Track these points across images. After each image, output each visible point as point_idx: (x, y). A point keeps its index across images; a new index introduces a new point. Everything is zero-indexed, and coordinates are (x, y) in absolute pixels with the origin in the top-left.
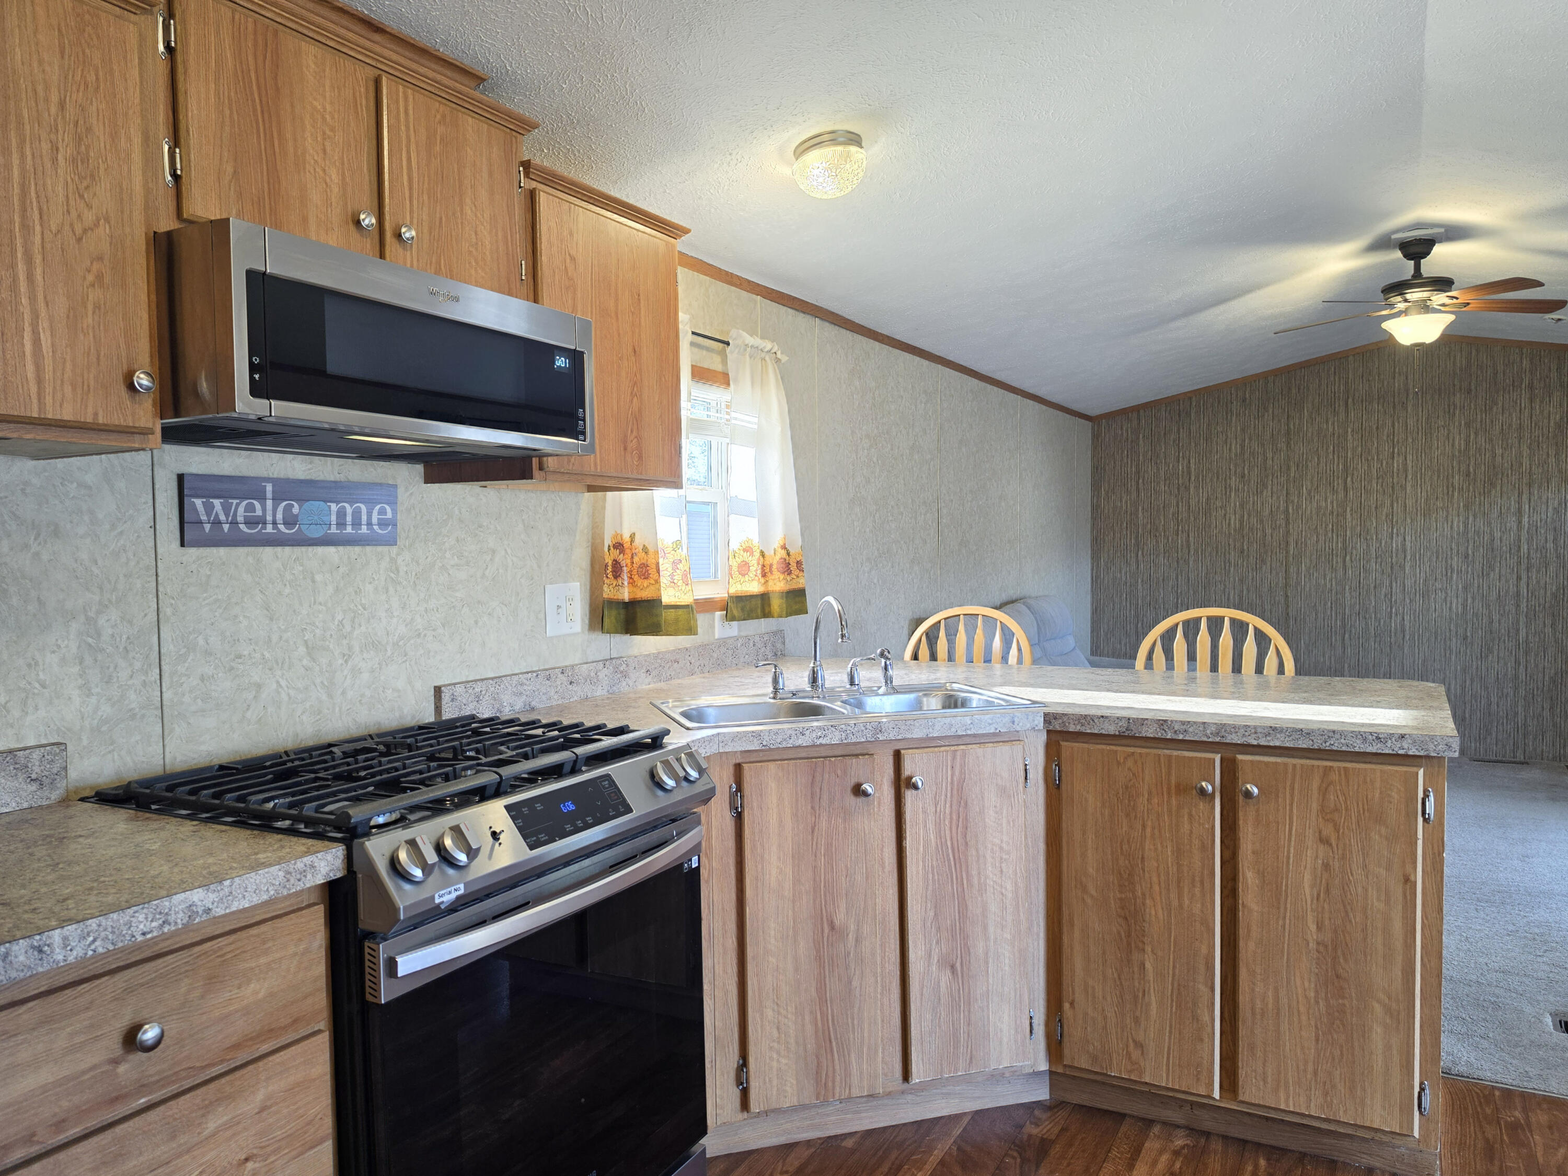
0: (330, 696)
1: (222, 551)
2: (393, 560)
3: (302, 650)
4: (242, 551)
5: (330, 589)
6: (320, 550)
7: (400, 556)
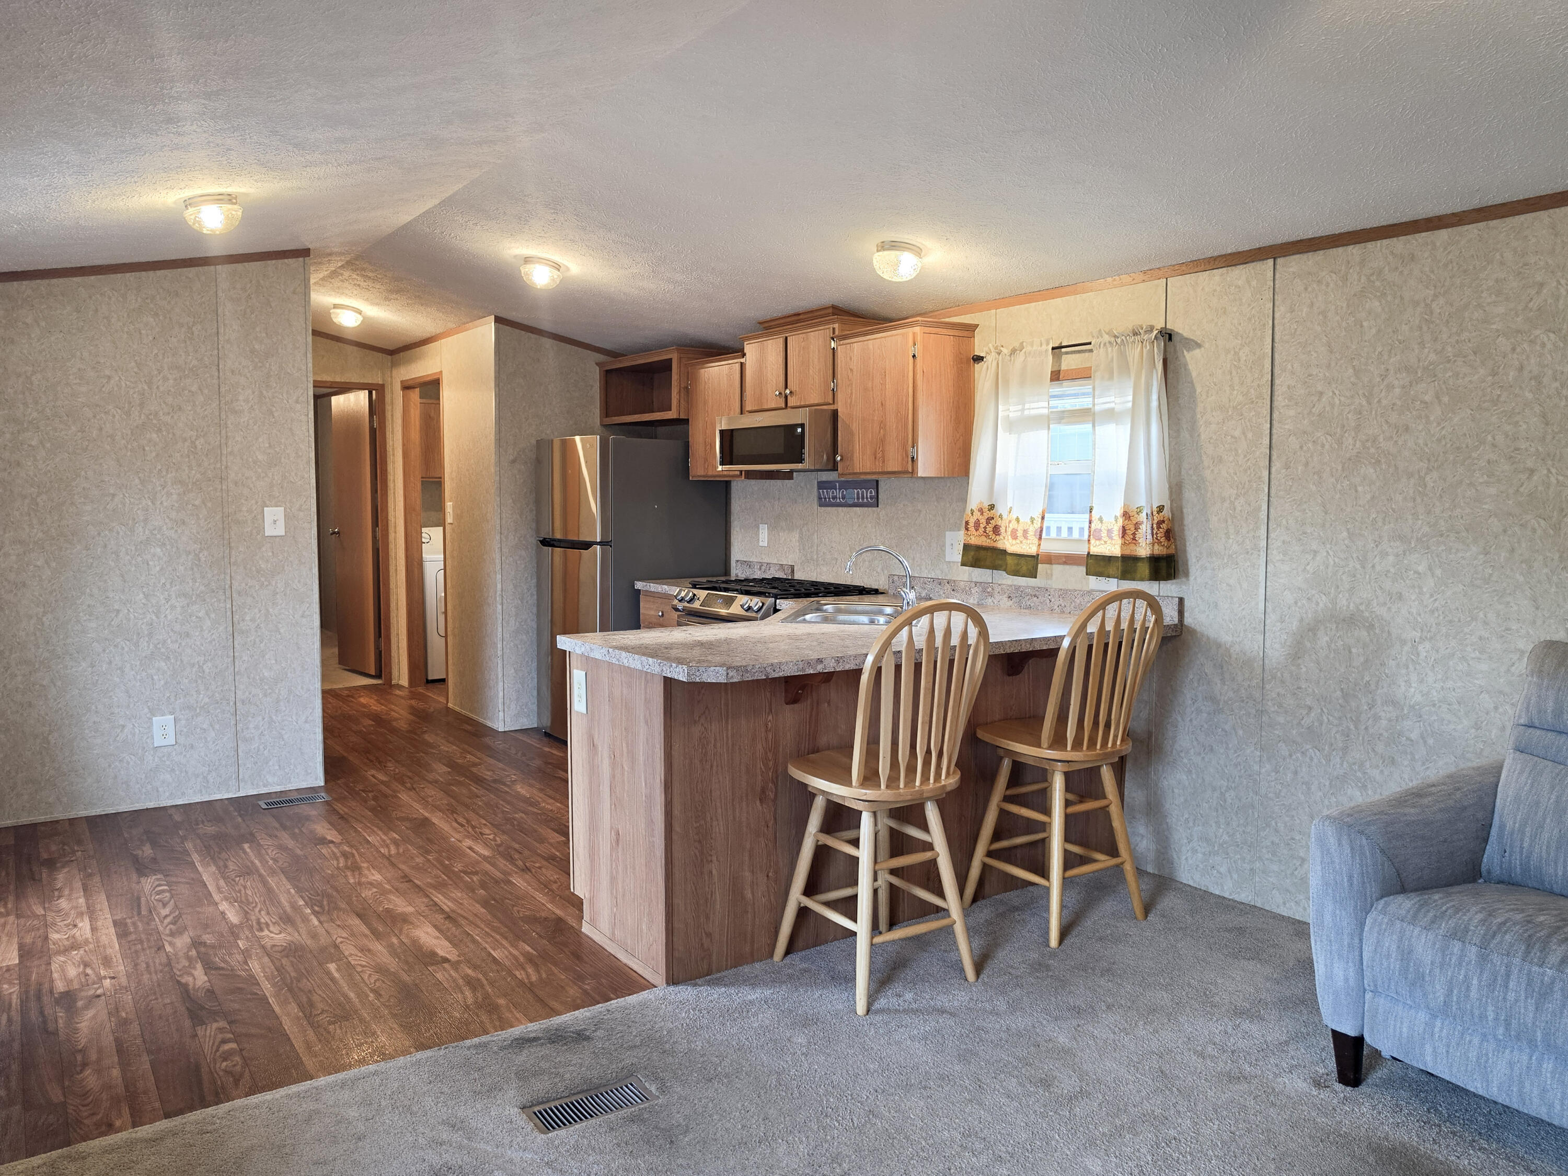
1: (830, 508)
2: (878, 514)
4: (835, 508)
5: (857, 525)
6: (854, 508)
7: (881, 512)
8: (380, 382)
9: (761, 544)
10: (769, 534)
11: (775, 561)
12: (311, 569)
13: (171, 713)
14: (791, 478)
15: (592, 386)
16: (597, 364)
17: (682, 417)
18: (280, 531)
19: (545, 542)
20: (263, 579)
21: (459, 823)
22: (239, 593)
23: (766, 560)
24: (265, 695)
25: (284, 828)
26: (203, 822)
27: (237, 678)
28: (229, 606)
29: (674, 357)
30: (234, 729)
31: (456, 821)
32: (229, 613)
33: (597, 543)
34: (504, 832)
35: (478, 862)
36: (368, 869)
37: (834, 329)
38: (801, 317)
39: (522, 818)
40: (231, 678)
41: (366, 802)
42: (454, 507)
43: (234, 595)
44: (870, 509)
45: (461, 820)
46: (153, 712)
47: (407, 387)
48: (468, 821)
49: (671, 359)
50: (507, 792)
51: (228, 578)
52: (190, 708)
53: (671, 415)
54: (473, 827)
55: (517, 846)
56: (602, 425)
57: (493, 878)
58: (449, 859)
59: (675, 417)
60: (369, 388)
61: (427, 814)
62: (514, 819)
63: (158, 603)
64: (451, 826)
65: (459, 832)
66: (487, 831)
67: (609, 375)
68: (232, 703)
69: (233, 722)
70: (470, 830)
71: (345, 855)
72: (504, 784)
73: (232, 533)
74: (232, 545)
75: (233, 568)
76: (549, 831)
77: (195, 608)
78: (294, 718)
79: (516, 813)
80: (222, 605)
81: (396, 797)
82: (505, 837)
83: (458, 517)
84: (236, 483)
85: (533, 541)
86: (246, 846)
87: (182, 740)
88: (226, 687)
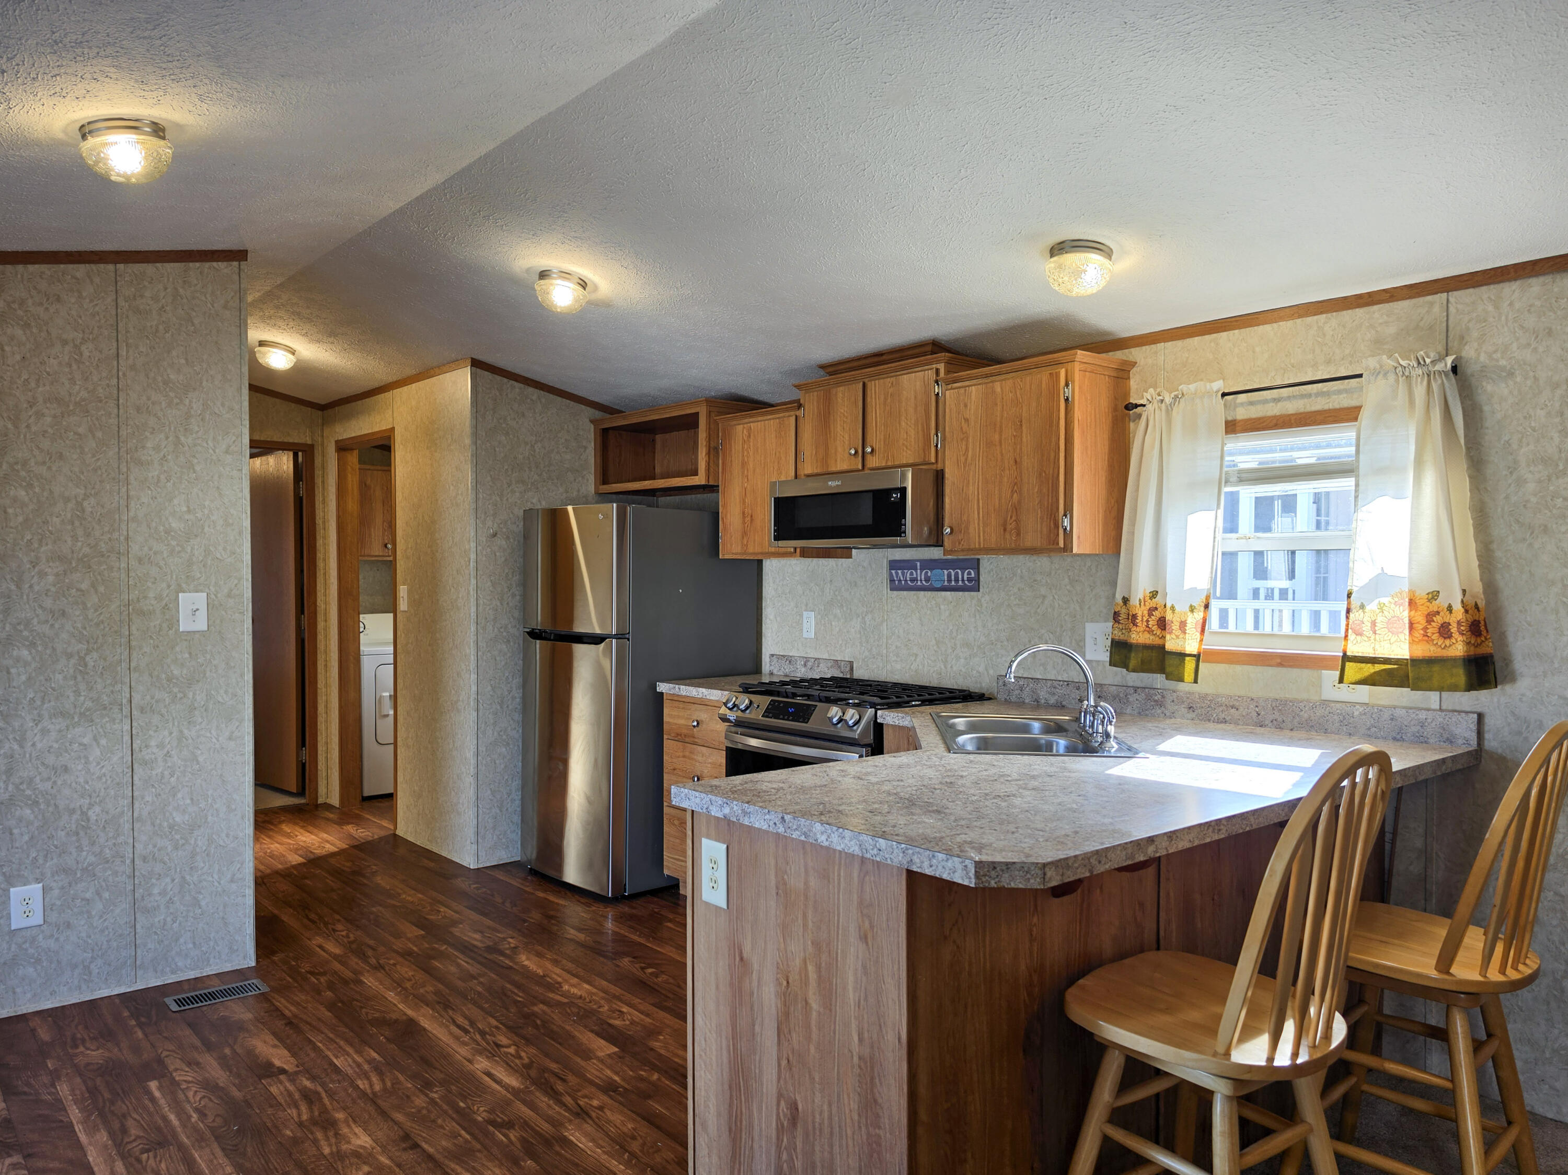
0: (946, 667)
1: (905, 593)
2: (979, 600)
3: (934, 642)
4: (913, 593)
5: (947, 613)
6: (943, 593)
7: (983, 596)
8: (309, 442)
9: (805, 635)
10: (816, 624)
11: (826, 656)
12: (242, 675)
13: (38, 881)
14: (850, 557)
15: (585, 448)
16: (592, 421)
17: (711, 483)
18: (201, 624)
19: (534, 634)
20: (176, 690)
21: (459, 1027)
22: (142, 710)
23: (812, 654)
24: (176, 848)
25: (209, 1047)
26: (83, 1041)
27: (137, 826)
28: (127, 727)
29: (703, 411)
30: (130, 898)
31: (454, 1022)
32: (127, 738)
33: (610, 636)
34: (528, 1041)
35: (508, 1103)
36: (346, 1121)
37: (937, 371)
38: (884, 357)
39: (544, 1011)
40: (127, 826)
41: (318, 992)
42: (410, 592)
43: (135, 712)
44: (966, 593)
45: (460, 1020)
46: (11, 880)
47: (343, 448)
48: (472, 1023)
49: (697, 414)
50: (510, 968)
51: (127, 690)
52: (66, 871)
53: (700, 479)
54: (483, 1033)
55: (554, 1066)
56: (596, 493)
57: (540, 1135)
58: (464, 1098)
59: (703, 483)
60: (295, 449)
61: (410, 1012)
62: (534, 1014)
63: (22, 725)
64: (451, 1033)
65: (465, 1044)
66: (503, 1040)
67: (605, 436)
68: (128, 862)
69: (130, 887)
70: (478, 1037)
71: (309, 1097)
72: (502, 953)
73: (133, 628)
74: (133, 643)
75: (135, 676)
76: (591, 1035)
77: (78, 730)
78: (216, 876)
79: (535, 1005)
80: (116, 726)
81: (362, 982)
82: (532, 1050)
83: (412, 602)
84: (140, 560)
85: (517, 632)
86: (153, 1085)
87: (53, 917)
88: (121, 839)
